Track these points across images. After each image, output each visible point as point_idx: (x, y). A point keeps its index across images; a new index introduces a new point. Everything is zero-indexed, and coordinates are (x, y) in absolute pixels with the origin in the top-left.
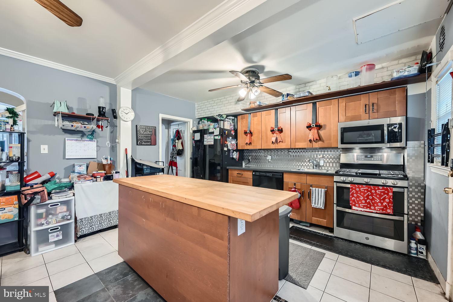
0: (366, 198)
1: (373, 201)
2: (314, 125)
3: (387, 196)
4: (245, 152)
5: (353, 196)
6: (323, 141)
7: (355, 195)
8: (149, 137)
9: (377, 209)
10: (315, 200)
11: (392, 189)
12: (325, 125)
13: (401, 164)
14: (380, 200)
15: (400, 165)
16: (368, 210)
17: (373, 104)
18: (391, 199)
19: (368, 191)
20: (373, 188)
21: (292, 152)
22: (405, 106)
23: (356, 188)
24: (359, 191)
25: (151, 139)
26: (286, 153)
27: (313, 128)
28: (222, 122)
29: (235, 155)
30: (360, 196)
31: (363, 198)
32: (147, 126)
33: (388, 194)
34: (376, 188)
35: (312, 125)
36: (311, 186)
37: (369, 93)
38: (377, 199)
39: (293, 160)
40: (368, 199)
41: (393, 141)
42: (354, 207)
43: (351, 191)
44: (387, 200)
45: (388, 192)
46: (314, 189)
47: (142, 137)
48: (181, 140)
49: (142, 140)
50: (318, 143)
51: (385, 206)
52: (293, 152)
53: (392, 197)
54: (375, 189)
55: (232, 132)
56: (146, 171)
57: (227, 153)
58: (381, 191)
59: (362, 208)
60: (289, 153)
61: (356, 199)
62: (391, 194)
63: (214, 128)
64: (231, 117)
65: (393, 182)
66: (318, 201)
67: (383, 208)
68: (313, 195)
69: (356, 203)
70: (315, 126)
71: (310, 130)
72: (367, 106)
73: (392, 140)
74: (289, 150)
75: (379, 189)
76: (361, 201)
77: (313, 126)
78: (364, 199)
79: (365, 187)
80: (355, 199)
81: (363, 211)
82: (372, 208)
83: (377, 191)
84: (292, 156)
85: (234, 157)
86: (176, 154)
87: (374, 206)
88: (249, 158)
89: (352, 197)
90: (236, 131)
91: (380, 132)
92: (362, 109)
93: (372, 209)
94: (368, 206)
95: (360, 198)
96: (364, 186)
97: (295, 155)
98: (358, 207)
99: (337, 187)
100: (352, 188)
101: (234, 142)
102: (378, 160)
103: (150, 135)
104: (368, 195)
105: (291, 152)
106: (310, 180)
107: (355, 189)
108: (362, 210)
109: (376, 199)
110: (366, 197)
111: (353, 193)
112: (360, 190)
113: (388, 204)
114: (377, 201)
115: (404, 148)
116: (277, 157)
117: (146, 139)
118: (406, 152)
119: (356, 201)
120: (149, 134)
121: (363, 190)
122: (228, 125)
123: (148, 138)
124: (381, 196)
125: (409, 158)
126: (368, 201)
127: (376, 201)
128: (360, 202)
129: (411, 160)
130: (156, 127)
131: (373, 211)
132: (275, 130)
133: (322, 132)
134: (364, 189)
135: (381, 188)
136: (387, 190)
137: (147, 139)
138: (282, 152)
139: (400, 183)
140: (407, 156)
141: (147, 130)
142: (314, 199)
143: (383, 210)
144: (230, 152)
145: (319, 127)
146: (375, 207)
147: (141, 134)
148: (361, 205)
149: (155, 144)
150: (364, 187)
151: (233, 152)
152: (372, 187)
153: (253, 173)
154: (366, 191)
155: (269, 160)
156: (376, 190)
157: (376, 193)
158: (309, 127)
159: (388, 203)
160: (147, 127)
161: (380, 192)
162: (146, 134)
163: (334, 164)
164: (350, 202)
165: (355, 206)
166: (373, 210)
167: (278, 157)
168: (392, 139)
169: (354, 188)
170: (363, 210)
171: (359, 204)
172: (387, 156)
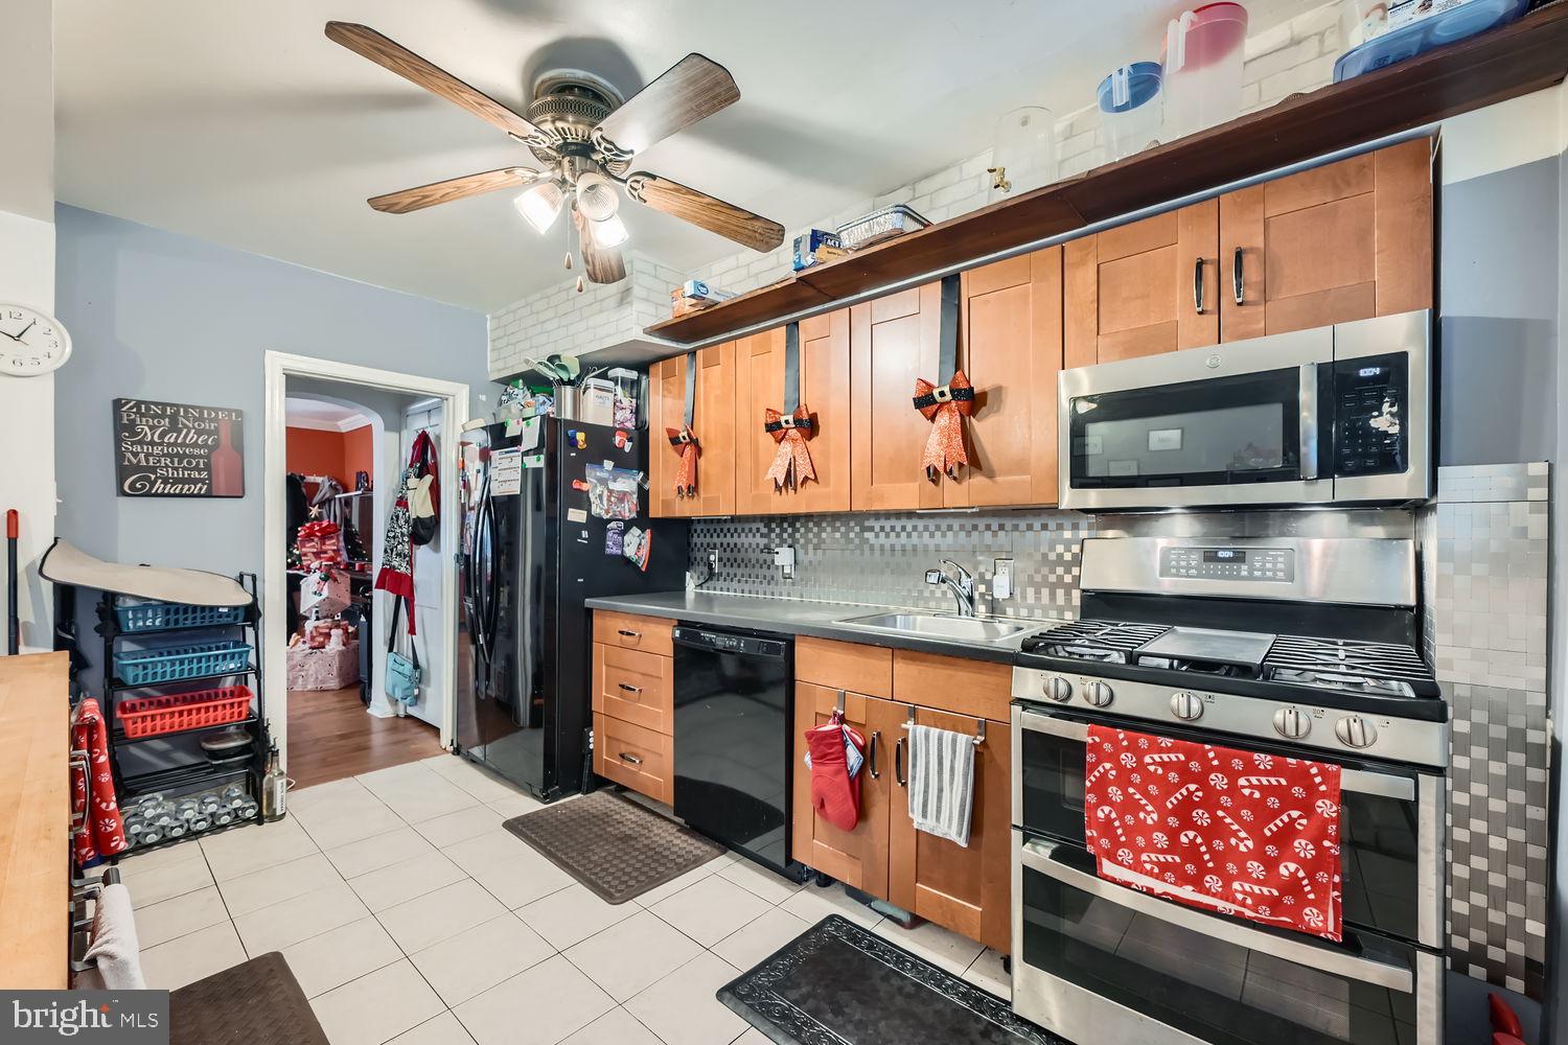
0: (1172, 821)
1: (1218, 845)
2: (946, 389)
3: (1304, 822)
4: (696, 531)
5: (1104, 799)
6: (991, 475)
7: (1115, 793)
8: (194, 457)
9: (1240, 897)
10: (926, 792)
11: (1337, 776)
12: (999, 390)
13: (1402, 602)
14: (1262, 842)
15: (1398, 608)
16: (1187, 892)
17: (1239, 255)
18: (1327, 843)
19: (1186, 776)
20: (1215, 763)
21: (877, 529)
22: (1429, 250)
23: (1118, 749)
24: (1133, 770)
25: (208, 467)
26: (852, 535)
27: (942, 404)
28: (568, 391)
29: (636, 546)
30: (1143, 802)
31: (1155, 816)
32: (186, 408)
33: (1308, 809)
34: (1237, 764)
35: (936, 393)
36: (913, 713)
37: (1217, 196)
38: (1243, 834)
39: (882, 572)
40: (1188, 823)
41: (1350, 463)
42: (1108, 867)
43: (1095, 766)
44: (1303, 847)
45: (1311, 789)
46: (921, 729)
47: (152, 455)
48: (429, 478)
49: (153, 470)
50: (965, 483)
51: (1292, 886)
52: (882, 529)
53: (1332, 829)
54: (1225, 769)
55: (617, 439)
56: (135, 620)
57: (585, 534)
58: (1264, 781)
59: (1150, 873)
60: (867, 535)
61: (1121, 817)
62: (1326, 808)
63: (524, 420)
64: (619, 372)
65: (1342, 727)
66: (939, 798)
67: (1276, 893)
68: (914, 766)
69: (1116, 844)
70: (948, 397)
71: (932, 419)
72: (1209, 272)
73: (1348, 457)
74: (867, 524)
75: (1251, 769)
76: (1146, 831)
77: (942, 394)
78: (1161, 826)
79: (1168, 750)
80: (1113, 815)
81: (1158, 897)
82: (1213, 882)
83: (1242, 781)
84: (877, 553)
85: (630, 552)
86: (406, 539)
87: (1219, 871)
88: (712, 558)
89: (1098, 805)
90: (641, 434)
91: (1275, 411)
92: (1183, 292)
93: (1208, 892)
94: (1190, 866)
95: (1142, 815)
96: (1167, 742)
97: (887, 547)
98: (1130, 867)
99: (1027, 734)
100: (1096, 747)
101: (627, 484)
102: (1270, 579)
103: (201, 447)
104: (1188, 804)
105: (871, 529)
106: (910, 679)
107: (1114, 758)
108: (1158, 891)
109: (1235, 834)
110: (1174, 812)
111: (1102, 783)
112: (1141, 767)
113: (1311, 876)
114: (1242, 848)
115: (1418, 509)
116: (815, 554)
117: (176, 469)
118: (1433, 532)
119: (1119, 831)
120: (195, 445)
121: (1159, 764)
122: (600, 406)
123: (189, 463)
124: (1265, 815)
125: (1449, 568)
126: (1184, 839)
127: (1233, 841)
128: (1140, 841)
129: (1461, 581)
130: (239, 413)
131: (1221, 905)
132: (784, 424)
133: (981, 427)
134: (1162, 764)
135: (1263, 760)
136: (1302, 777)
137: (184, 469)
138: (838, 530)
139: (1390, 736)
140: (1440, 559)
141: (185, 426)
142: (919, 786)
143: (1275, 904)
144: (605, 530)
145: (972, 401)
146: (1228, 880)
147: (141, 442)
148: (1144, 857)
149: (239, 494)
150: (1161, 750)
151: (623, 533)
152: (1211, 755)
153: (674, 633)
154: (1173, 777)
155: (787, 570)
156: (1233, 776)
157: (1234, 790)
158: (925, 402)
159: (1311, 866)
160: (186, 412)
161: (1260, 787)
162: (175, 444)
163: (1060, 593)
164: (1088, 833)
165: (1113, 858)
166: (1214, 895)
167: (819, 552)
168: (1346, 451)
169: (1107, 747)
170: (1159, 887)
171: (1137, 851)
172: (1325, 554)
